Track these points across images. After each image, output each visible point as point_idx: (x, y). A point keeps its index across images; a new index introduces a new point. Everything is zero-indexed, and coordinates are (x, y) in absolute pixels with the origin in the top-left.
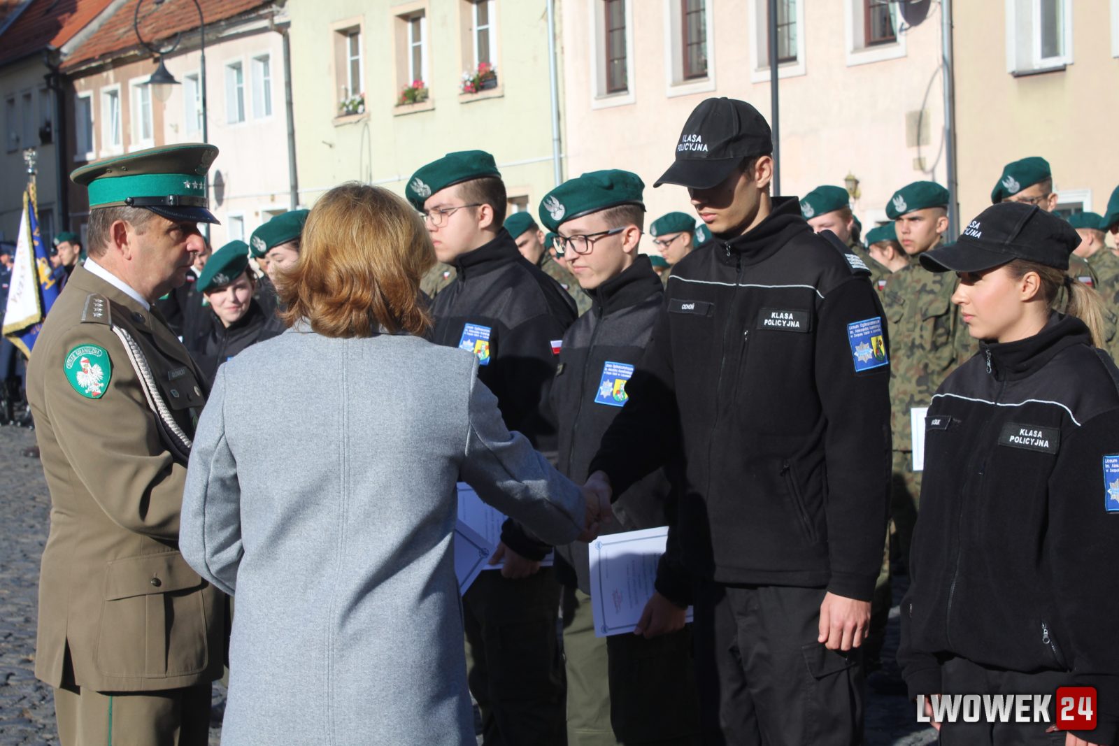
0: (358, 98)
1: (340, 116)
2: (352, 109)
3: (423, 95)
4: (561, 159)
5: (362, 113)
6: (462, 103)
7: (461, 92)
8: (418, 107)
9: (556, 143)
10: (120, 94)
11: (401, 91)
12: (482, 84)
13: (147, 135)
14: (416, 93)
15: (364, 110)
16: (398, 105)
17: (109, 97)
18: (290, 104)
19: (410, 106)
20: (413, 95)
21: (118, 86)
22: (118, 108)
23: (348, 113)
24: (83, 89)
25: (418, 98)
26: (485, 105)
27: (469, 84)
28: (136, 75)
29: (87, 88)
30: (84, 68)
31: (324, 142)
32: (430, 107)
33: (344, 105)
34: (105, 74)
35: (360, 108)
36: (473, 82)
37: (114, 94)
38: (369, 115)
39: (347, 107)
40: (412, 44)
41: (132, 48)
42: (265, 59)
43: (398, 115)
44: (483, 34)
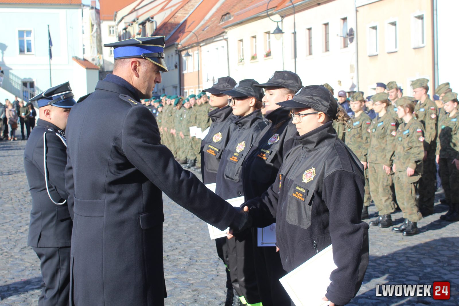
0: (242, 58)
1: (239, 62)
2: (241, 61)
3: (256, 57)
6: (263, 60)
7: (264, 57)
8: (255, 61)
11: (252, 56)
12: (268, 55)
16: (251, 59)
18: (228, 59)
19: (253, 60)
20: (254, 58)
24: (183, 54)
26: (269, 60)
27: (265, 55)
28: (196, 51)
30: (184, 48)
31: (235, 69)
32: (257, 61)
35: (243, 61)
36: (266, 54)
38: (245, 63)
40: (254, 44)
41: (195, 43)
42: (223, 47)
43: (251, 63)
44: (269, 42)
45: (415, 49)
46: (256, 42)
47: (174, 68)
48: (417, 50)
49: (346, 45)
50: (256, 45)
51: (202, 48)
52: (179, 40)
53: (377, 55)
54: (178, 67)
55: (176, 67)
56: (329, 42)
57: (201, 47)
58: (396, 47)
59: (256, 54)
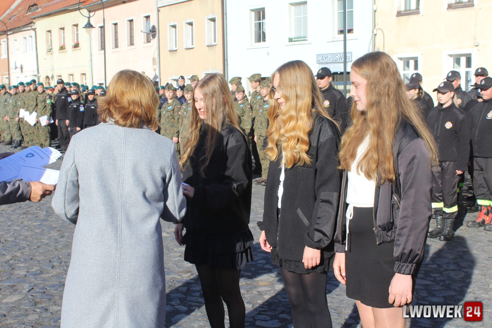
0: (51, 48)
1: (47, 52)
2: (50, 50)
4: (92, 65)
6: (72, 50)
7: (72, 47)
8: (63, 51)
9: (90, 61)
11: (60, 46)
12: (77, 46)
13: (5, 54)
16: (59, 50)
18: (36, 48)
20: (62, 48)
25: (64, 49)
26: (77, 51)
28: (3, 38)
31: (44, 58)
32: (66, 51)
33: (48, 49)
35: (51, 50)
36: (74, 46)
38: (53, 52)
40: (63, 35)
41: (2, 31)
42: (31, 37)
43: (59, 53)
44: (77, 34)
45: (208, 46)
46: (64, 34)
48: (210, 47)
49: (149, 41)
50: (64, 37)
53: (176, 50)
56: (133, 37)
57: (8, 35)
58: (192, 44)
59: (64, 45)
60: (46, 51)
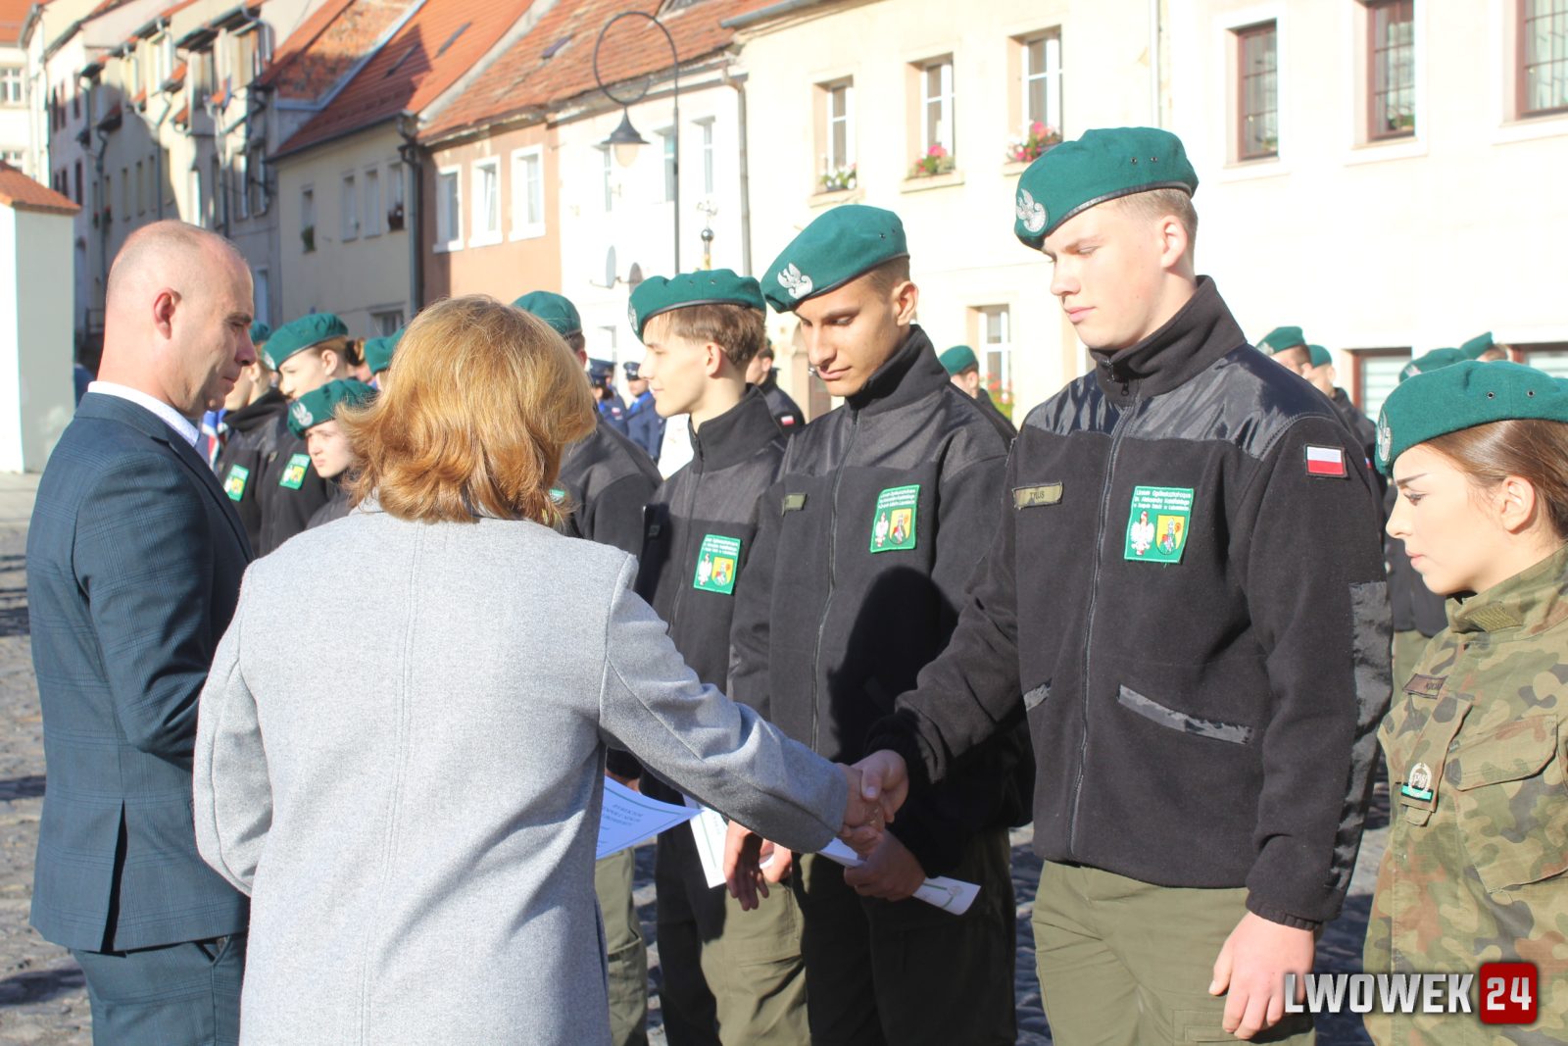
0: (847, 170)
1: (818, 194)
2: (838, 184)
3: (947, 165)
5: (853, 189)
6: (1008, 175)
7: (1007, 160)
8: (938, 180)
10: (498, 169)
11: (915, 159)
12: (1039, 150)
13: (532, 220)
14: (938, 162)
15: (856, 186)
16: (910, 178)
17: (482, 173)
18: (745, 178)
19: (928, 179)
20: (932, 166)
21: (496, 160)
22: (494, 185)
23: (831, 190)
24: (446, 163)
25: (940, 169)
27: (1021, 150)
28: (523, 145)
29: (453, 162)
30: (450, 137)
32: (960, 182)
33: (827, 178)
34: (478, 145)
35: (851, 183)
36: (1027, 147)
37: (490, 169)
38: (862, 192)
39: (833, 181)
40: (926, 99)
41: (520, 110)
42: (707, 123)
43: (907, 192)
46: (936, 91)
47: (386, 226)
50: (935, 106)
51: (562, 130)
52: (417, 97)
54: (408, 221)
55: (396, 223)
57: (552, 126)
59: (935, 148)
60: (813, 191)
